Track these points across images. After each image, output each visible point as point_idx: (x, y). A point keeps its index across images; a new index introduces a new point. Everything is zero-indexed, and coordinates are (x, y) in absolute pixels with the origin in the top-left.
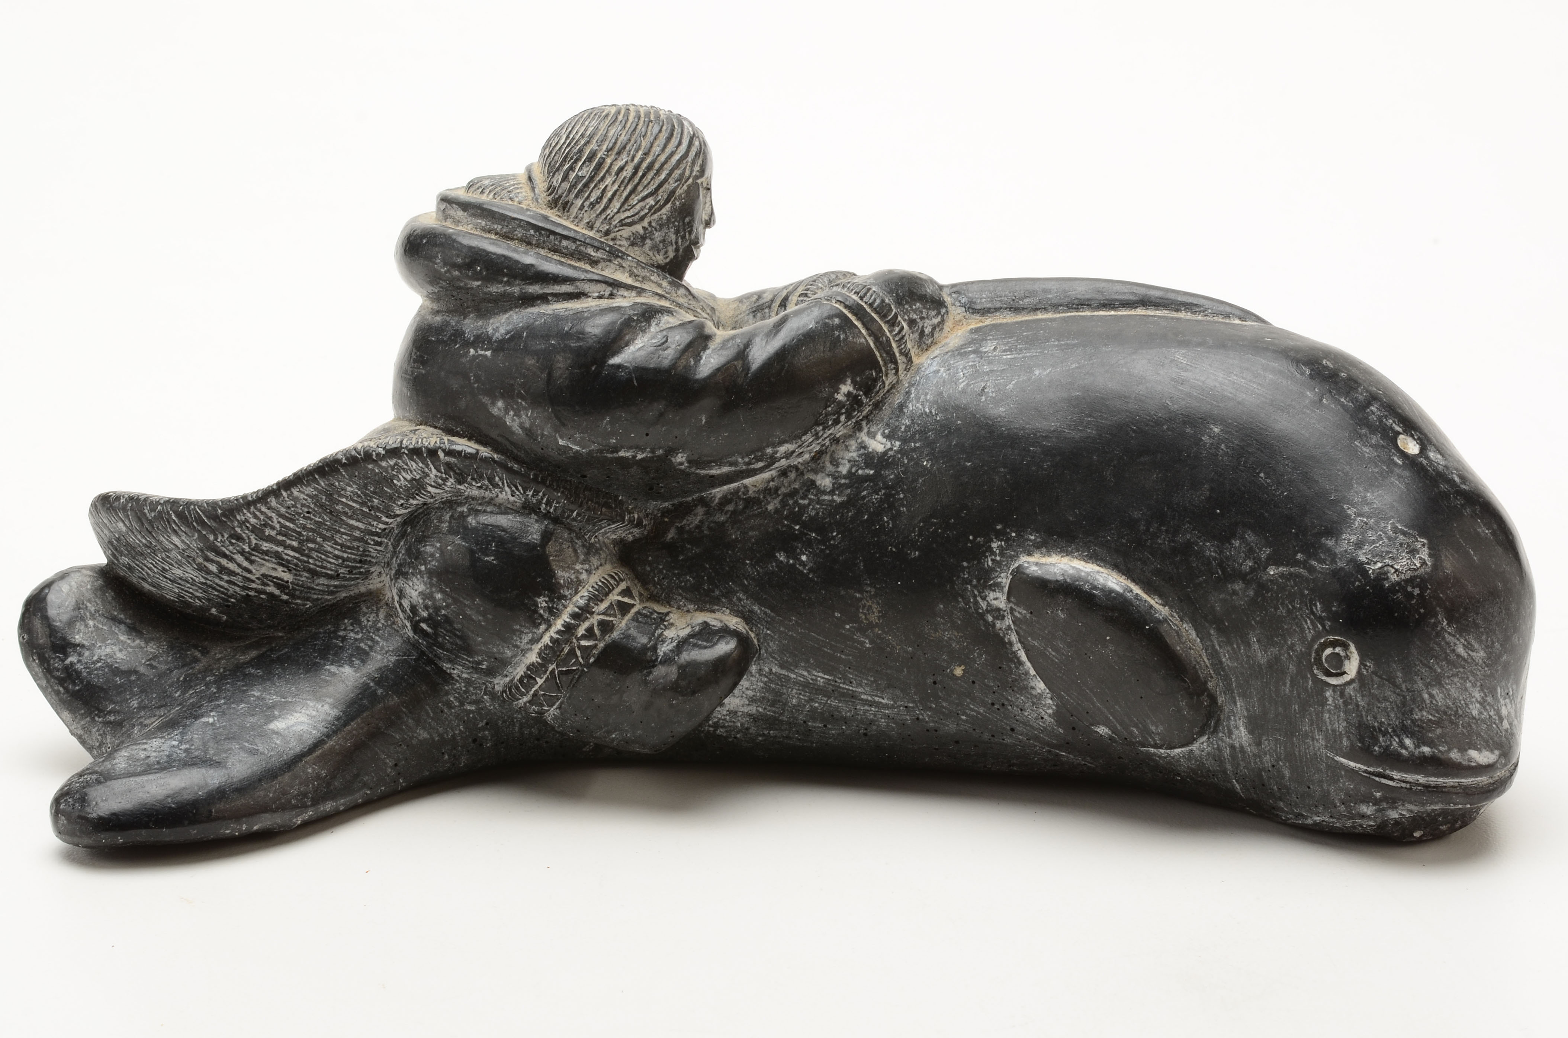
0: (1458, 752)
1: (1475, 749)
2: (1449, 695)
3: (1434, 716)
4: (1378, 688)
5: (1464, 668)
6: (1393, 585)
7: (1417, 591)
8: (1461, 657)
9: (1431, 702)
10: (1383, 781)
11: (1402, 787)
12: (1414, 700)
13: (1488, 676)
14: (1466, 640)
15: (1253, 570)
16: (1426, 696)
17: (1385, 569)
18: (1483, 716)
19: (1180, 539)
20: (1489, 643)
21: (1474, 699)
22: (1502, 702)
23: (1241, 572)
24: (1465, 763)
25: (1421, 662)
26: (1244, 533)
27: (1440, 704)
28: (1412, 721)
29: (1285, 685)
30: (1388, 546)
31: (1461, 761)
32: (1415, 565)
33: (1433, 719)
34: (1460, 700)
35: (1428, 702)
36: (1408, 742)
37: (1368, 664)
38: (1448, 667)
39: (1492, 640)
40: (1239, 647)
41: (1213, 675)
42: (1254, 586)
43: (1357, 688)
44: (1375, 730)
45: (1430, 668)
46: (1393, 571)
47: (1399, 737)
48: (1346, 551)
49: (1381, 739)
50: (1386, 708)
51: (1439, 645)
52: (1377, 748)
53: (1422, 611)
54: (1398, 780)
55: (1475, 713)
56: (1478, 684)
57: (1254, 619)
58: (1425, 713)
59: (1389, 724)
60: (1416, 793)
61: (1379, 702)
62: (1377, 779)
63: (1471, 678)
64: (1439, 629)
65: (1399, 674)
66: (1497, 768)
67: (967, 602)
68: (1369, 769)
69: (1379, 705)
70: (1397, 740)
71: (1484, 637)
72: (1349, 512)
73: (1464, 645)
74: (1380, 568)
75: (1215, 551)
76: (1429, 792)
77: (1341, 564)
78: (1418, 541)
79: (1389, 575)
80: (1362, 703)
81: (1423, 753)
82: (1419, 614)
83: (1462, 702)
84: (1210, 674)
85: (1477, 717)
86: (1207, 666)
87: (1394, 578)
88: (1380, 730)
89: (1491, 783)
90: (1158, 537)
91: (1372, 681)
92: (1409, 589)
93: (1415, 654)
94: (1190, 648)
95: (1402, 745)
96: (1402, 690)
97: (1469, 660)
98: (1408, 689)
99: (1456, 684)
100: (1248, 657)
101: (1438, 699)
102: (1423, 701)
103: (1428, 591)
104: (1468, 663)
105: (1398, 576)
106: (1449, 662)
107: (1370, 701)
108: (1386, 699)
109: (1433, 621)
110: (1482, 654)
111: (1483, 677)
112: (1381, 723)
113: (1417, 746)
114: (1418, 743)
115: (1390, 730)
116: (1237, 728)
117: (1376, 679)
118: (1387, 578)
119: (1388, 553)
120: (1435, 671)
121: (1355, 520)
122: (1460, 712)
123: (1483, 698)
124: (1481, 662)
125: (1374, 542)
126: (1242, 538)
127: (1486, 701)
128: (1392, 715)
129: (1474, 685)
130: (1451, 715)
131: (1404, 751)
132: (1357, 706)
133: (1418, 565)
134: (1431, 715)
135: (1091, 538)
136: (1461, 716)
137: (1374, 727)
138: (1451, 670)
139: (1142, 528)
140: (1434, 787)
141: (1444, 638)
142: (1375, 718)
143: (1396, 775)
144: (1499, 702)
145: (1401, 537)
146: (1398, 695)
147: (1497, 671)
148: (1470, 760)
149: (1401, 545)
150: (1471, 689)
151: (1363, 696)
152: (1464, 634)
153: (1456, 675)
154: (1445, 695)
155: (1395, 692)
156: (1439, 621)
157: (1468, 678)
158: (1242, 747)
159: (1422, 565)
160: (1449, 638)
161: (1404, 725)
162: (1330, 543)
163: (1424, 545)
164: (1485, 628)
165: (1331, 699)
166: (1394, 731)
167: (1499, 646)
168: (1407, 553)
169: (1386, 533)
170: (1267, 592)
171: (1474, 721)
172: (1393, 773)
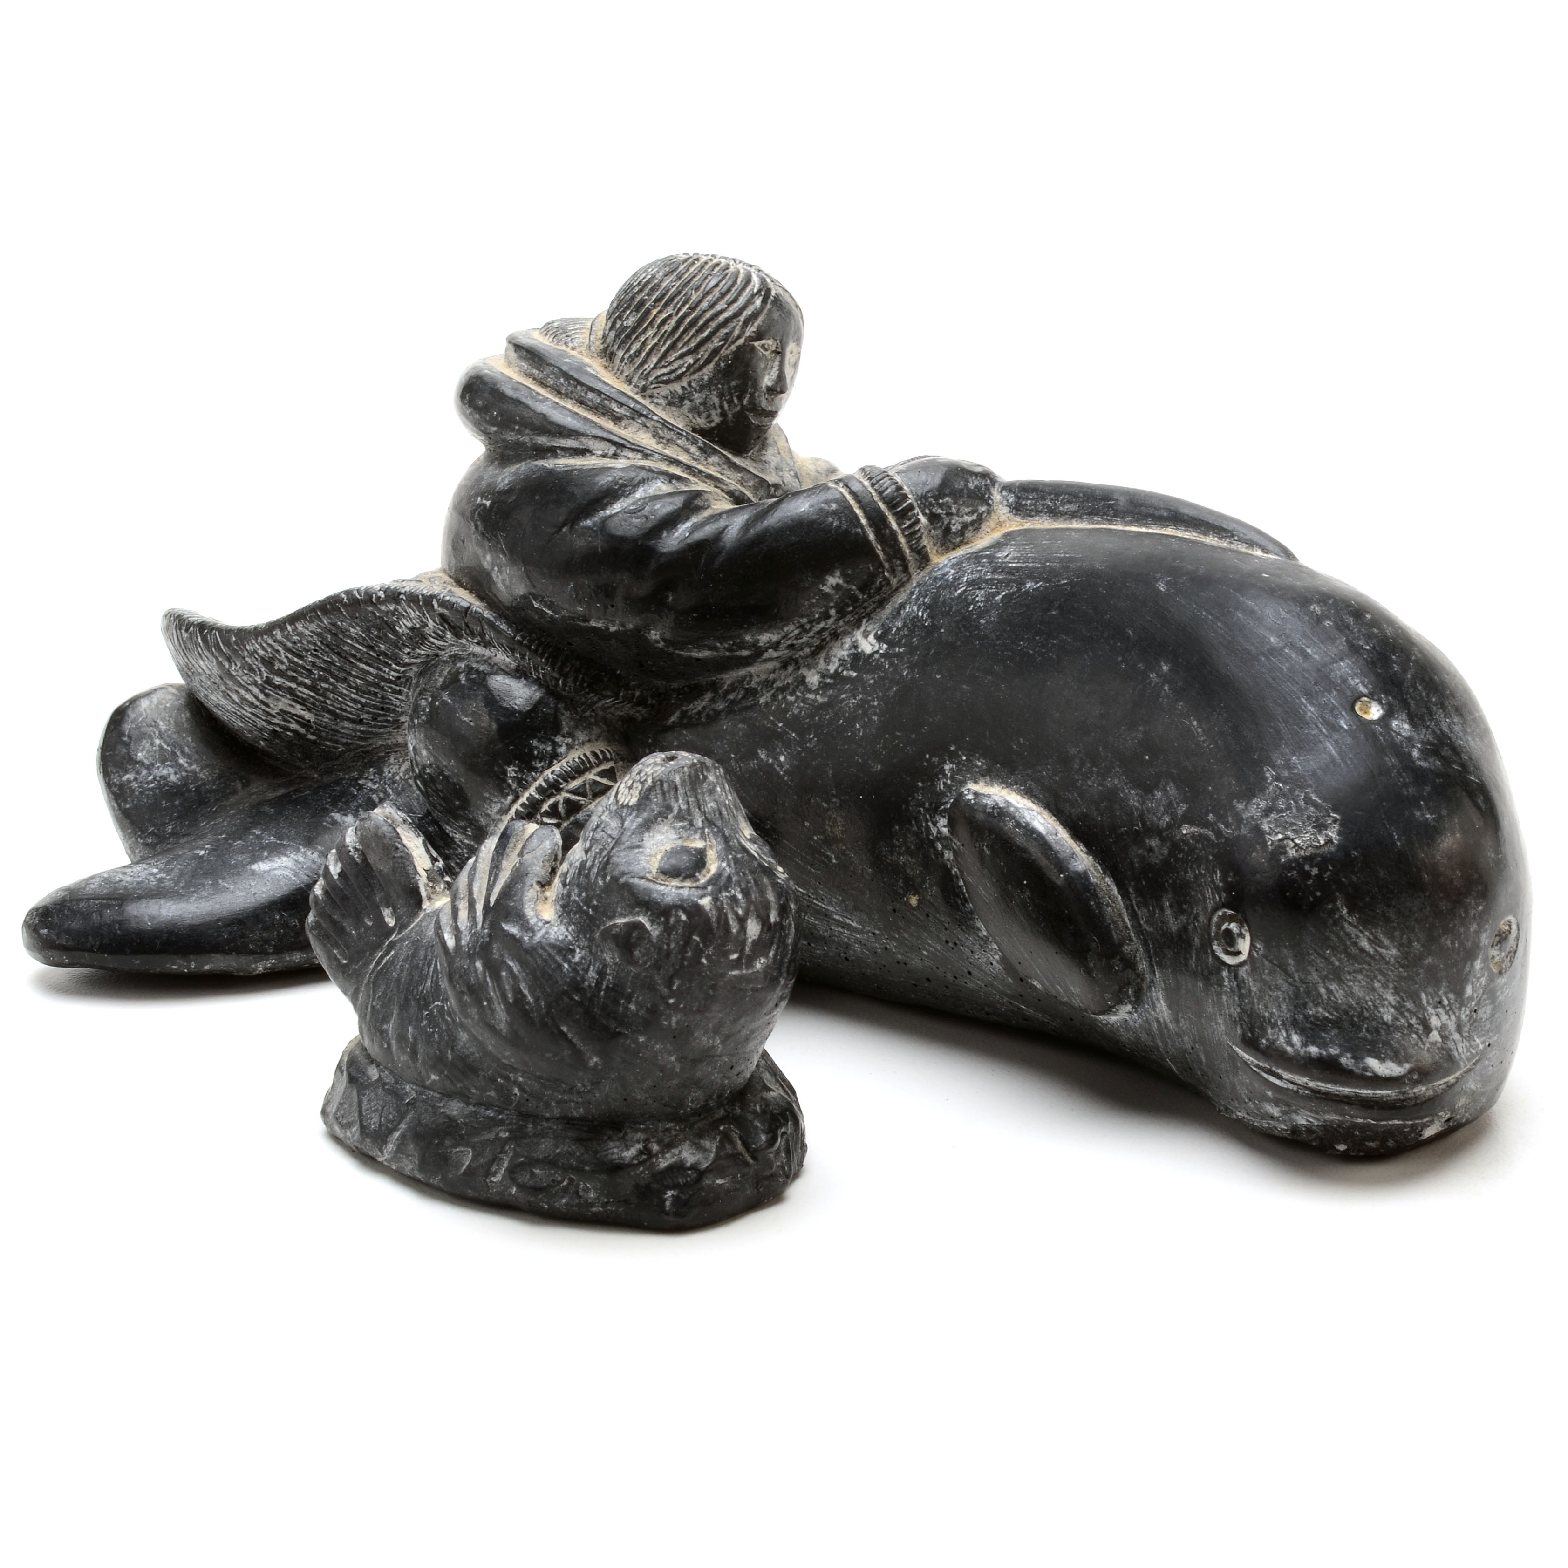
0: (1352, 1058)
1: (1375, 1058)
2: (1351, 993)
3: (1332, 1015)
4: (1269, 974)
5: (1369, 965)
6: (1290, 861)
7: (1315, 871)
8: (1366, 952)
9: (1329, 998)
10: (1272, 1079)
11: (1288, 1089)
12: (1308, 993)
13: (1405, 978)
14: (1372, 933)
15: (1169, 826)
16: (1323, 990)
17: (1285, 842)
18: (1398, 1023)
19: (1109, 783)
20: (1405, 940)
21: (1386, 1002)
22: (1430, 1010)
23: (1158, 826)
24: (1357, 1071)
25: (1315, 951)
26: (1167, 784)
27: (1340, 1001)
28: (1305, 1016)
29: (1191, 957)
30: (1294, 817)
31: (1354, 1068)
32: (1319, 842)
33: (1330, 1017)
34: (1366, 1001)
35: (1325, 997)
36: (1296, 1039)
37: (1258, 946)
38: (1348, 961)
39: (1409, 938)
40: (1154, 911)
41: (1134, 939)
42: (1168, 844)
43: (1249, 970)
44: (1265, 1021)
45: (1327, 959)
46: (1292, 845)
47: (1287, 1031)
48: (1252, 817)
49: (1269, 1031)
50: (1277, 998)
51: (1337, 935)
52: (1264, 1041)
53: (1318, 894)
54: (1287, 1080)
55: (1387, 1018)
56: (1391, 986)
57: (1167, 881)
58: (1320, 1010)
59: (1280, 1016)
60: (1303, 1097)
61: (1271, 989)
62: (1266, 1076)
63: (1380, 977)
64: (1337, 916)
65: (1291, 962)
66: (1404, 1083)
67: (920, 827)
68: (1261, 1064)
69: (1271, 993)
70: (1285, 1034)
71: (1397, 934)
72: (1268, 775)
73: (1369, 939)
74: (1280, 840)
75: (1138, 801)
76: (1317, 1098)
77: (1244, 831)
78: (1329, 816)
79: (1288, 849)
80: (1254, 989)
81: (1310, 1053)
82: (1315, 897)
83: (1370, 1003)
84: (1130, 936)
85: (1390, 1023)
86: (1127, 927)
87: (1292, 853)
88: (1270, 1021)
89: (1400, 1100)
90: (1089, 778)
91: (1263, 965)
92: (1307, 867)
93: (1308, 941)
94: (1108, 905)
95: (1289, 1042)
96: (1295, 980)
97: (1377, 957)
98: (1301, 980)
99: (1360, 982)
100: (1162, 922)
101: (1337, 996)
102: (1319, 995)
103: (1329, 873)
104: (1375, 960)
105: (1297, 851)
106: (1349, 955)
107: (1261, 987)
108: (1278, 988)
109: (1330, 906)
110: (1394, 952)
111: (1396, 979)
112: (1272, 1014)
113: (1305, 1045)
114: (1307, 1041)
115: (1279, 1023)
116: (1158, 999)
117: (1267, 963)
118: (1285, 853)
119: (1292, 824)
120: (1332, 964)
121: (1270, 784)
122: (1366, 1014)
123: (1398, 1002)
124: (1392, 960)
125: (1282, 811)
126: (1164, 790)
127: (1405, 1006)
128: (1284, 1006)
129: (1385, 986)
130: (1353, 1016)
131: (1289, 1049)
132: (1250, 991)
133: (1322, 842)
134: (1329, 1012)
135: (1029, 771)
136: (1367, 1018)
137: (1264, 1017)
138: (1353, 965)
139: (1076, 766)
140: (1324, 1094)
141: (1343, 928)
142: (1266, 1007)
143: (1286, 1075)
144: (1425, 1009)
145: (1312, 809)
146: (1291, 984)
147: (1418, 974)
148: (1366, 1069)
149: (1309, 818)
150: (1381, 990)
151: (1254, 981)
152: (1370, 927)
153: (1360, 971)
154: (1346, 992)
155: (1287, 982)
156: (1338, 909)
157: (1375, 977)
158: (1165, 1023)
159: (1326, 843)
160: (1349, 929)
161: (1295, 1019)
162: (1240, 807)
163: (1335, 821)
164: (1398, 924)
165: (1226, 980)
166: (1284, 1024)
167: (1419, 946)
168: (1314, 827)
169: (1296, 802)
170: (1179, 853)
171: (1384, 1027)
172: (1280, 1071)
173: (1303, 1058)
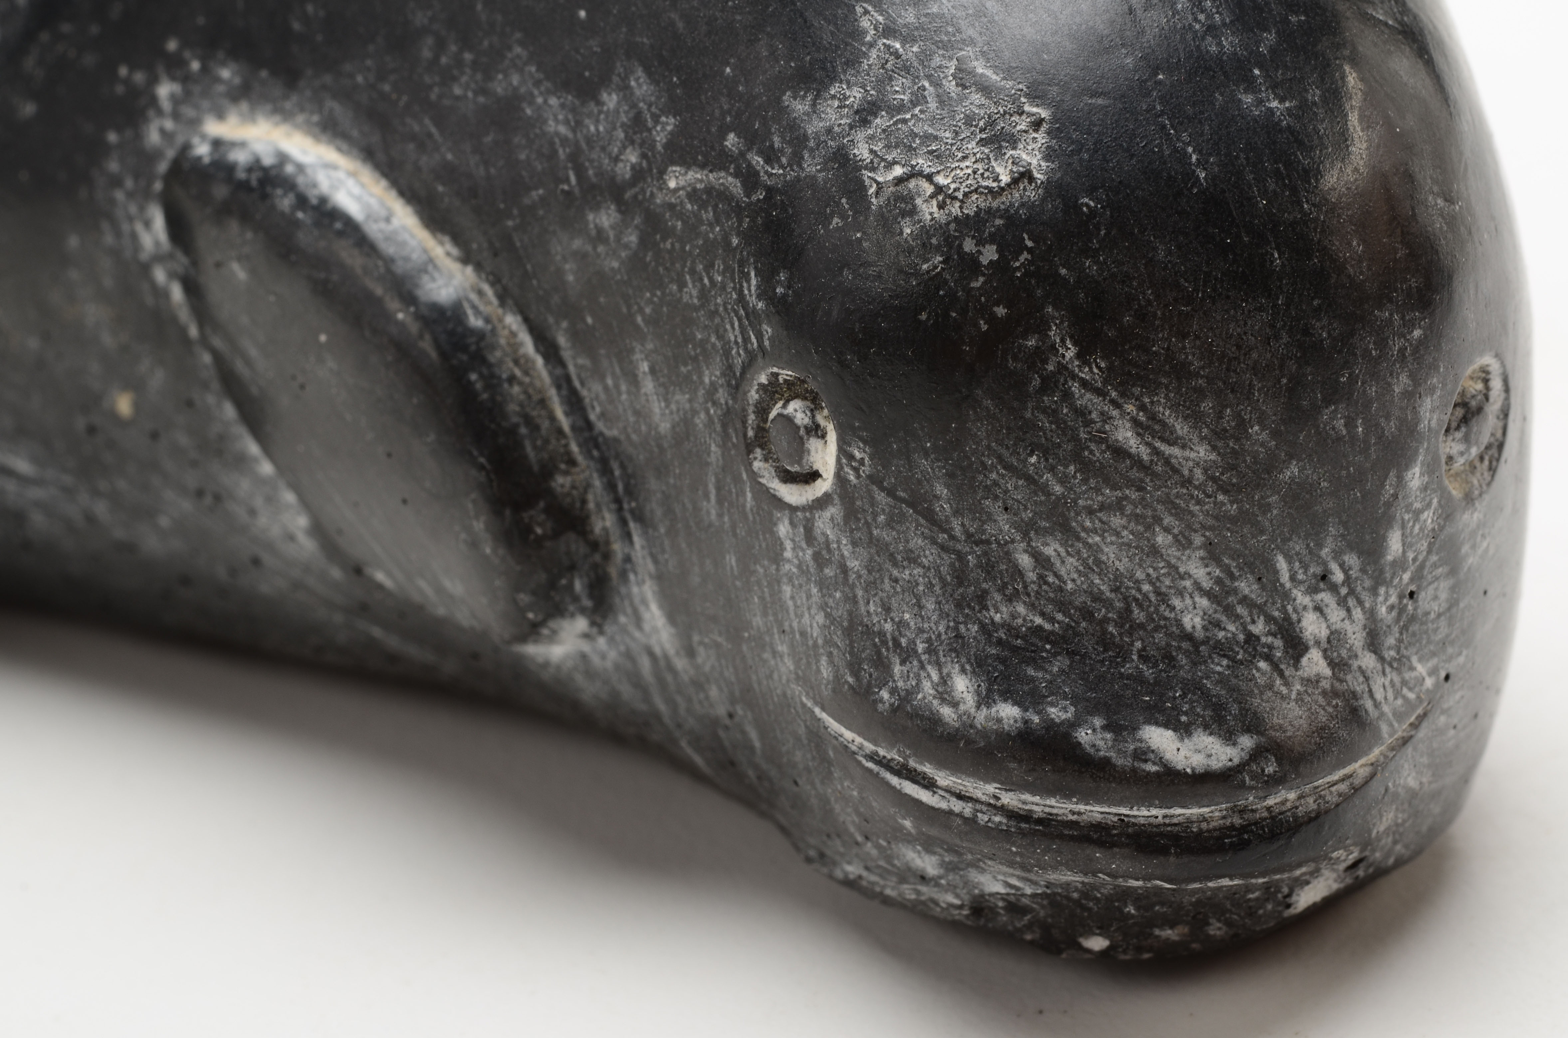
0: (1105, 728)
1: (1166, 726)
2: (1098, 562)
3: (1052, 620)
4: (890, 524)
5: (1140, 489)
6: (925, 233)
7: (990, 254)
8: (1130, 455)
9: (1042, 578)
10: (910, 789)
11: (950, 812)
12: (988, 568)
13: (1233, 520)
14: (1142, 408)
15: (639, 174)
16: (1025, 560)
17: (912, 184)
18: (1221, 634)
19: (499, 85)
20: (1228, 421)
21: (1188, 583)
22: (1301, 598)
23: (613, 179)
24: (1120, 762)
25: (1000, 458)
26: (627, 73)
27: (1070, 586)
28: (983, 627)
29: (707, 496)
30: (933, 121)
31: (1112, 754)
32: (996, 179)
33: (1047, 626)
34: (1137, 582)
35: (1032, 576)
36: (962, 685)
37: (858, 455)
38: (1085, 481)
39: (1238, 416)
40: (617, 386)
41: (580, 458)
42: (637, 220)
43: (839, 519)
44: (884, 643)
45: (1030, 479)
46: (929, 189)
47: (939, 665)
48: (829, 131)
49: (897, 669)
50: (912, 585)
51: (1053, 414)
52: (885, 694)
53: (1001, 311)
54: (947, 790)
55: (1192, 621)
56: (1198, 540)
57: (641, 310)
58: (1021, 609)
59: (921, 631)
60: (988, 831)
61: (895, 564)
62: (894, 781)
63: (1168, 520)
64: (1051, 367)
65: (941, 490)
66: (1242, 786)
67: (118, 234)
68: (882, 752)
69: (895, 573)
70: (935, 677)
71: (1207, 406)
72: (865, 23)
73: (1135, 422)
74: (899, 181)
75: (567, 122)
76: (1023, 833)
77: (811, 166)
78: (1021, 113)
79: (919, 201)
80: (854, 564)
81: (999, 720)
82: (992, 319)
83: (1146, 587)
84: (568, 453)
85: (1200, 634)
86: (560, 432)
87: (929, 211)
88: (897, 644)
89: (1232, 827)
90: (455, 79)
91: (873, 503)
92: (969, 246)
93: (982, 434)
94: (512, 379)
95: (945, 694)
96: (952, 537)
97: (1159, 468)
98: (969, 536)
99: (1118, 534)
100: (637, 413)
101: (1063, 572)
102: (1018, 572)
103: (1025, 255)
104: (1155, 475)
105: (941, 206)
106: (1086, 467)
107: (871, 560)
108: (912, 559)
109: (1031, 343)
110: (1202, 452)
111: (1211, 522)
112: (901, 624)
113: (985, 700)
114: (989, 690)
115: (921, 647)
116: (644, 602)
117: (881, 497)
118: (913, 211)
119: (928, 138)
120: (1045, 489)
121: (871, 45)
122: (1138, 615)
123: (1219, 581)
124: (1198, 474)
125: (901, 108)
126: (624, 89)
127: (1235, 591)
128: (930, 605)
129: (1183, 542)
130: (1106, 620)
131: (946, 712)
132: (844, 570)
133: (1005, 179)
134: (1043, 614)
135: (328, 79)
136: (1141, 626)
137: (882, 634)
138: (1098, 490)
139: (427, 54)
140: (1040, 821)
141: (1067, 395)
142: (887, 609)
144: (1286, 596)
145: (977, 98)
146: (943, 548)
147: (1266, 508)
148: (1143, 754)
149: (969, 120)
150: (1173, 552)
151: (854, 544)
152: (1137, 391)
153: (1118, 506)
154: (1084, 562)
155: (934, 542)
156: (1053, 347)
157: (1158, 520)
158: (666, 657)
159: (1015, 182)
160: (1085, 399)
161: (958, 636)
162: (799, 107)
163: (1037, 124)
164: (1210, 381)
165: (788, 545)
166: (930, 651)
167: (1264, 436)
168: (982, 142)
169: (937, 84)
170: (664, 239)
171: (1185, 645)
172: (927, 769)
173: (984, 733)
